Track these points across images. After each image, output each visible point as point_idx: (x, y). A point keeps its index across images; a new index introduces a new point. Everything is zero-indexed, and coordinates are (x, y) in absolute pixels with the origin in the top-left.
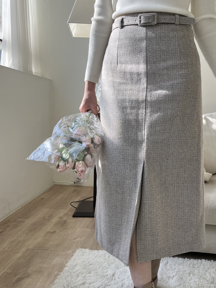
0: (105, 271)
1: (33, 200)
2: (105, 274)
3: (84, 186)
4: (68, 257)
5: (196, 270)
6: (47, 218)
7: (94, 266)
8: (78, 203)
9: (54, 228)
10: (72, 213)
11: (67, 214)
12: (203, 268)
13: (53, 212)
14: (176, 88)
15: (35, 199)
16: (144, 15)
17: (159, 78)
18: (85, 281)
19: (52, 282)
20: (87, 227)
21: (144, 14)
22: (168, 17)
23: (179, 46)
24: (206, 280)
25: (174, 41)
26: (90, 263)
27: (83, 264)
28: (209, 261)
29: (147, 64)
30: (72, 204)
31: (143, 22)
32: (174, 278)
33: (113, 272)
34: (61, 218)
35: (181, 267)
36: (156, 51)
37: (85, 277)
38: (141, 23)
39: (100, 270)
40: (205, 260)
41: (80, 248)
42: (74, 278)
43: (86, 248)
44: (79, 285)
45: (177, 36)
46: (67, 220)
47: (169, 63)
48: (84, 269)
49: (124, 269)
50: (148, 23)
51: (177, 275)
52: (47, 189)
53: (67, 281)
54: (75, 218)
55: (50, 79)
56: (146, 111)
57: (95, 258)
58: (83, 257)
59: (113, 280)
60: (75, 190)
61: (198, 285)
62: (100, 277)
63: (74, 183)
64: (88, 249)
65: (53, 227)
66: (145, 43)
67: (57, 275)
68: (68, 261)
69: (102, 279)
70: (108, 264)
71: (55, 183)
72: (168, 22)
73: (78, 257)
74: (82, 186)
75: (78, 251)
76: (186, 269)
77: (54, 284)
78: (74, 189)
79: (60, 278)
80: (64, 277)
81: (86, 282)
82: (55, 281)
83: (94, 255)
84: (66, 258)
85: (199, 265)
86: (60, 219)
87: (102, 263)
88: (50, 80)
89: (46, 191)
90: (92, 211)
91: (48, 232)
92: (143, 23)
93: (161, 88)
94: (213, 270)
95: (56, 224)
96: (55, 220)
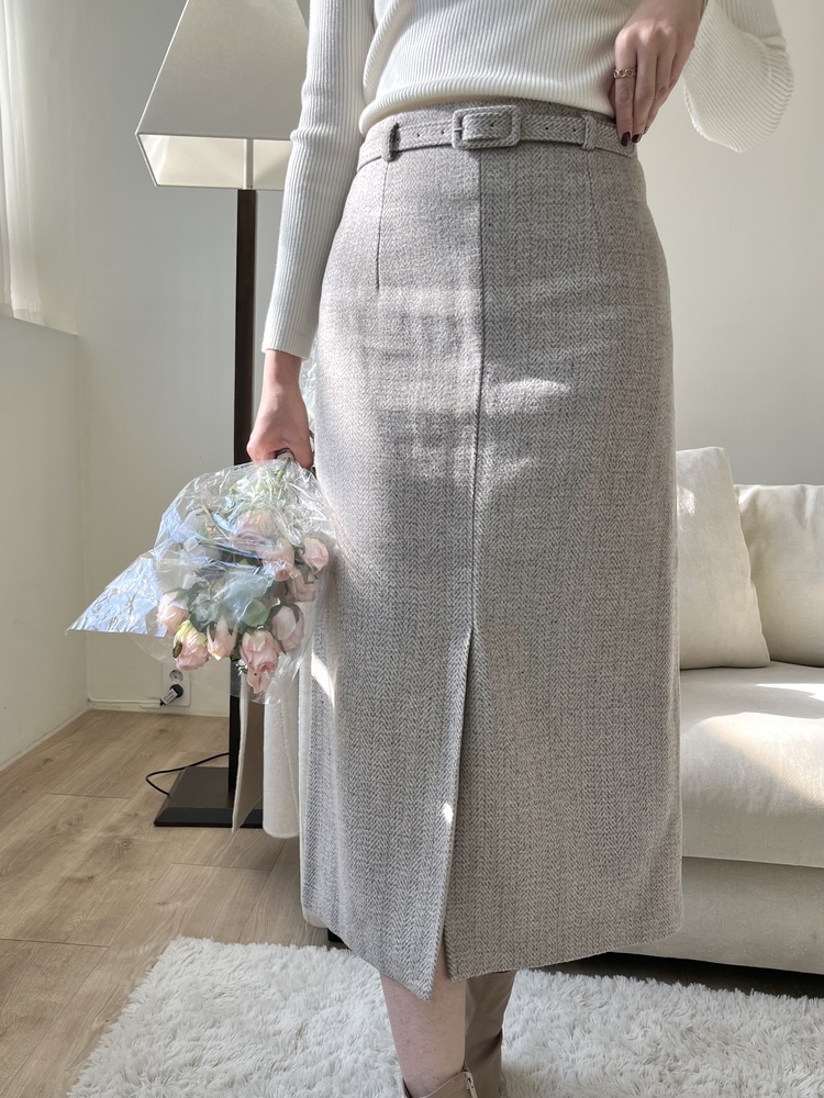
0: (272, 1017)
1: (12, 767)
2: (271, 1029)
3: (195, 717)
4: (139, 969)
5: (593, 1016)
6: (63, 828)
7: (232, 999)
8: (174, 776)
9: (88, 865)
10: (153, 812)
11: (136, 815)
12: (617, 1006)
13: (85, 806)
14: (587, 371)
15: (19, 762)
16: (473, 112)
17: (526, 337)
18: (197, 1052)
19: (82, 1058)
20: (207, 862)
21: (474, 109)
22: (559, 121)
23: (596, 223)
24: (629, 1049)
25: (580, 207)
26: (217, 990)
27: (191, 993)
28: (642, 982)
29: (483, 287)
30: (151, 779)
31: (470, 137)
32: (515, 1044)
33: (300, 1021)
34: (113, 828)
35: (539, 1004)
36: (517, 242)
37: (198, 1040)
38: (464, 139)
39: (252, 1013)
40: (628, 978)
41: (180, 935)
42: (159, 1044)
43: (201, 938)
44: (177, 1070)
45: (588, 189)
46: (136, 837)
47: (563, 283)
48: (195, 1010)
49: (339, 1012)
50: (486, 140)
51: (528, 1034)
52: (64, 726)
53: (134, 1055)
54: (164, 831)
55: (75, 333)
56: (480, 452)
57: (236, 974)
58: (190, 968)
59: (299, 1051)
60: (162, 731)
61: (603, 1068)
62: (252, 1040)
63: (158, 706)
64: (209, 940)
65: (87, 861)
66: (477, 212)
67: (101, 1031)
68: (137, 982)
69: (260, 1046)
70: (281, 991)
71: (91, 706)
72: (559, 140)
73: (174, 969)
74: (189, 717)
75: (172, 946)
76: (560, 1011)
77: (87, 1064)
78: (159, 724)
79: (108, 1043)
80: (123, 1039)
81: (201, 1058)
82: (93, 1056)
83: (231, 961)
84: (131, 973)
85: (605, 996)
86: (111, 834)
87: (259, 991)
88: (76, 337)
89: (59, 732)
90: (222, 803)
91: (68, 880)
92: (469, 141)
93: (534, 372)
94: (656, 1015)
95: (96, 851)
96: (91, 836)
